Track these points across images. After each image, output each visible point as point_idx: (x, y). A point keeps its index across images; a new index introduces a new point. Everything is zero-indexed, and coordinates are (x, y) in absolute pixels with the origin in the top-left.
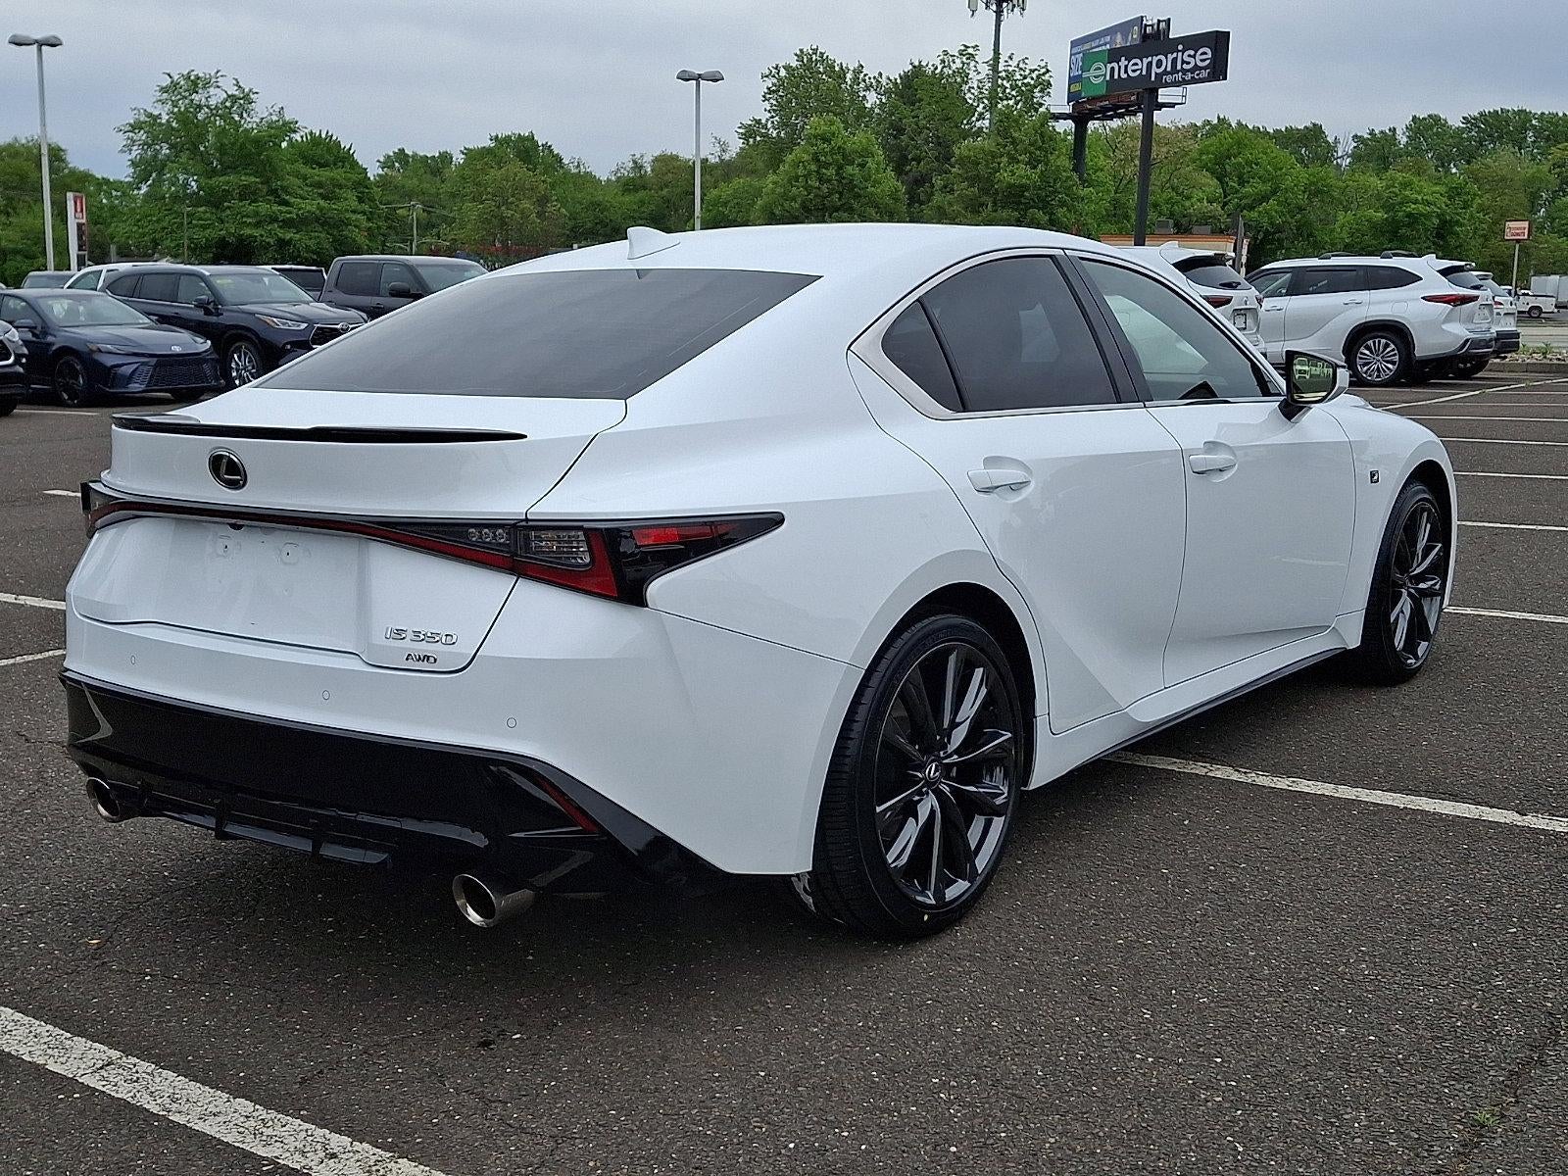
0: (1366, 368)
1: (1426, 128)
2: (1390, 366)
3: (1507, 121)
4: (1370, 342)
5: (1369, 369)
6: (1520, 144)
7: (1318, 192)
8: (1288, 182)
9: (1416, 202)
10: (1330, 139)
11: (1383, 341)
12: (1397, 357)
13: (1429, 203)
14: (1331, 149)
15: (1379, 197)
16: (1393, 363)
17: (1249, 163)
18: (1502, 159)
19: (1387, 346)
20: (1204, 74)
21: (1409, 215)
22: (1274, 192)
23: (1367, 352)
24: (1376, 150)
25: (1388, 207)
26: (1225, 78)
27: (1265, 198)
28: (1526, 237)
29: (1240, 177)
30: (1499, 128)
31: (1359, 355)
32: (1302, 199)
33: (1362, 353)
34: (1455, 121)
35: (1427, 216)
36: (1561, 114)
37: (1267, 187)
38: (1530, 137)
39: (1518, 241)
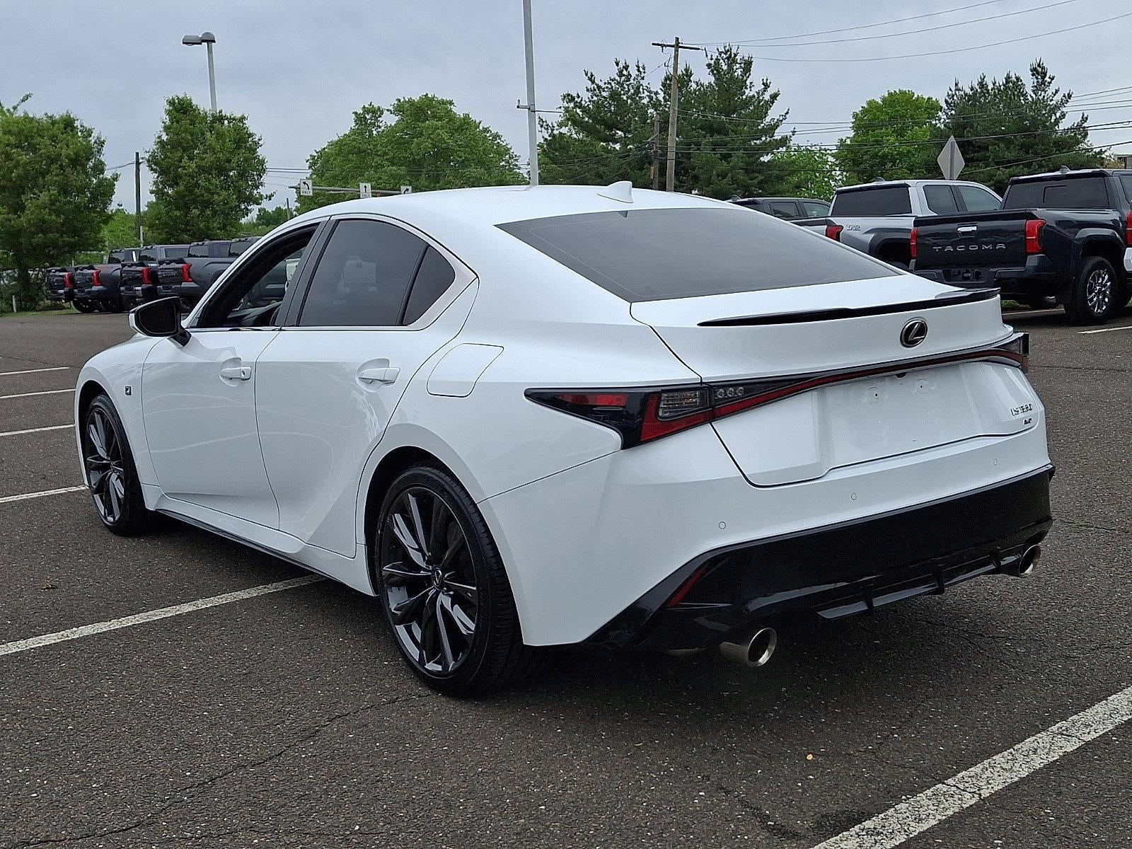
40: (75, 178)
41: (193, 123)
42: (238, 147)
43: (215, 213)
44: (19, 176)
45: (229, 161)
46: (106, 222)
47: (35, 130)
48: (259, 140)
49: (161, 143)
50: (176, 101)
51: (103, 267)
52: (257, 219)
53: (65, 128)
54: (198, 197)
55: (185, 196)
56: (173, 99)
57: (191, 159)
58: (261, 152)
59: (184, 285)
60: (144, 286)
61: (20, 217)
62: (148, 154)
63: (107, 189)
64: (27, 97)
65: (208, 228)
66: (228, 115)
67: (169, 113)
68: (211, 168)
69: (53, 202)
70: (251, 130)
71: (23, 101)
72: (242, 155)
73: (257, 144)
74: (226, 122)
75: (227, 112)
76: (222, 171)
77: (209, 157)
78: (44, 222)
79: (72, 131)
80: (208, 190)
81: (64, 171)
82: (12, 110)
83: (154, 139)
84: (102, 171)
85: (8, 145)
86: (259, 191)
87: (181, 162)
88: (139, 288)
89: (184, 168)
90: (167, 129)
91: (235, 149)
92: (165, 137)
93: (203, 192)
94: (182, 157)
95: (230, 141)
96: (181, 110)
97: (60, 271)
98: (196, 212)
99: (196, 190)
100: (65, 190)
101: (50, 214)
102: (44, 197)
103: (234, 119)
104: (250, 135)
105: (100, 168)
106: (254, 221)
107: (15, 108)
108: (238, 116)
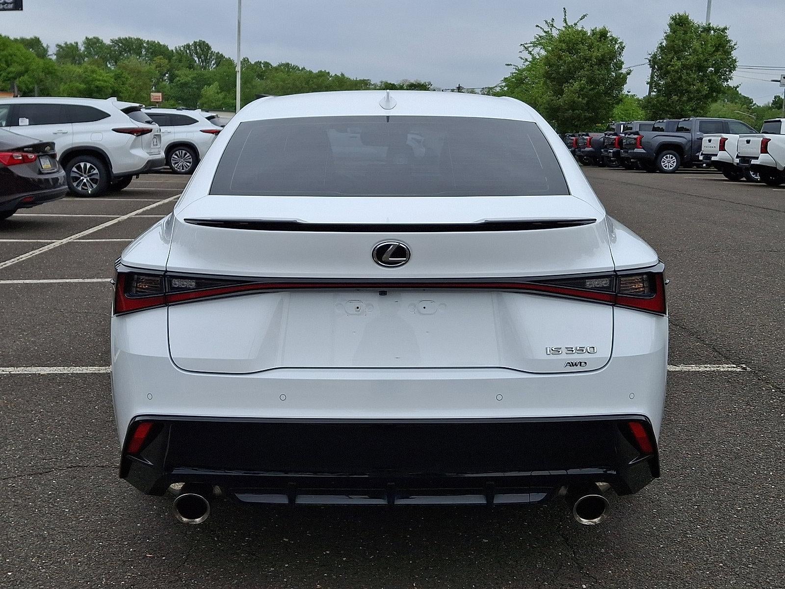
0: (176, 165)
1: (93, 44)
2: (188, 164)
3: (132, 43)
4: (177, 152)
5: (178, 165)
6: (139, 54)
7: (50, 73)
8: (34, 67)
9: (99, 80)
10: (45, 45)
11: (184, 152)
12: (191, 159)
13: (105, 81)
14: (45, 51)
15: (80, 76)
16: (190, 163)
17: (11, 55)
18: (133, 61)
19: (185, 154)
20: (11, 6)
21: (97, 87)
22: (26, 71)
23: (176, 157)
24: (68, 52)
25: (87, 83)
26: (22, 10)
27: (21, 74)
28: (161, 100)
29: (6, 62)
30: (129, 46)
31: (172, 158)
32: (42, 75)
33: (173, 158)
34: (107, 41)
35: (107, 87)
36: (156, 42)
37: (22, 68)
38: (144, 52)
39: (157, 102)
40: (600, 73)
41: (685, 33)
42: (717, 50)
43: (690, 100)
44: (564, 71)
45: (706, 60)
46: (618, 103)
47: (580, 39)
48: (735, 45)
49: (661, 48)
50: (678, 17)
51: (594, 135)
52: (772, 104)
53: (600, 38)
54: (679, 87)
55: (670, 86)
56: (676, 16)
57: (679, 59)
58: (734, 54)
59: (636, 150)
60: (615, 149)
61: (559, 98)
62: (650, 56)
63: (621, 80)
64: (584, 16)
65: (682, 110)
66: (715, 26)
67: (670, 25)
68: (692, 65)
69: (582, 89)
70: (729, 38)
71: (581, 19)
72: (719, 55)
73: (732, 48)
74: (712, 32)
75: (714, 25)
76: (701, 68)
77: (692, 59)
78: (574, 102)
79: (604, 40)
80: (688, 83)
81: (593, 67)
82: (574, 26)
83: (657, 45)
84: (621, 68)
85: (560, 50)
86: (728, 83)
87: (671, 61)
88: (612, 151)
89: (672, 66)
90: (667, 37)
91: (714, 51)
92: (664, 44)
93: (683, 84)
94: (673, 58)
95: (711, 46)
96: (680, 23)
97: (572, 136)
98: (675, 98)
99: (678, 82)
100: (591, 81)
101: (579, 97)
102: (576, 85)
103: (719, 30)
104: (729, 41)
105: (619, 65)
106: (770, 105)
107: (576, 24)
108: (722, 27)
